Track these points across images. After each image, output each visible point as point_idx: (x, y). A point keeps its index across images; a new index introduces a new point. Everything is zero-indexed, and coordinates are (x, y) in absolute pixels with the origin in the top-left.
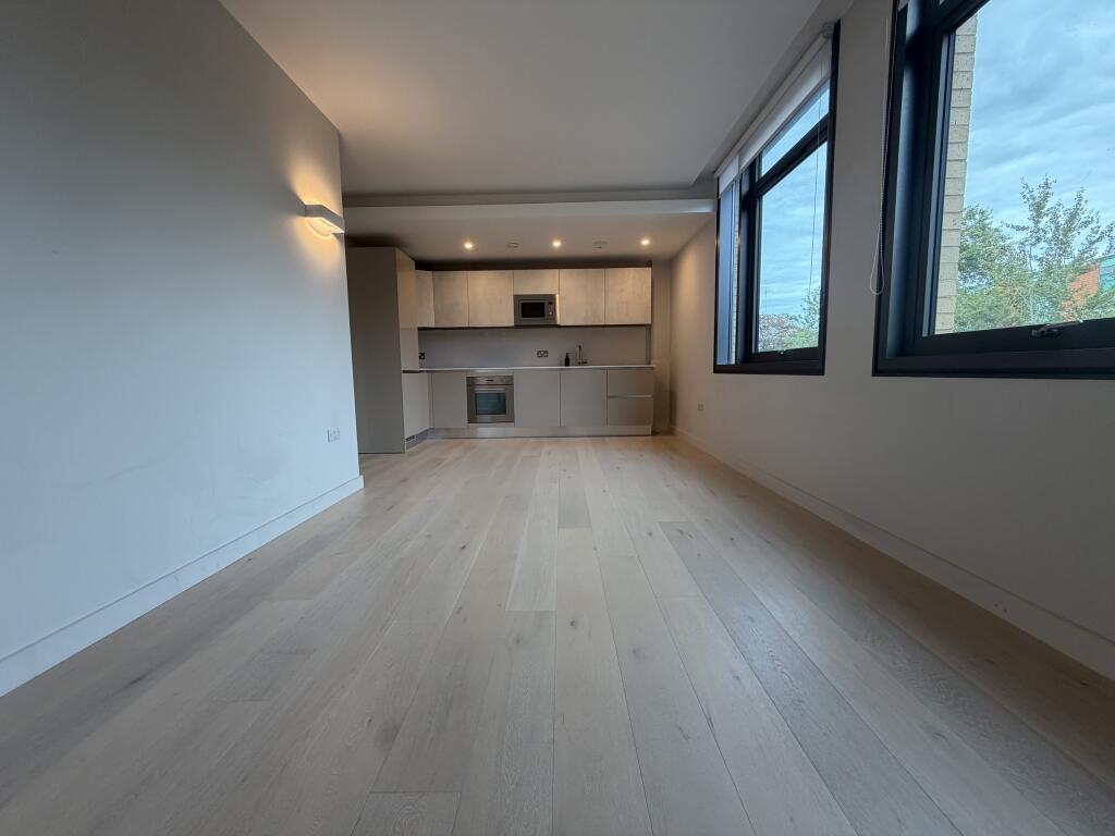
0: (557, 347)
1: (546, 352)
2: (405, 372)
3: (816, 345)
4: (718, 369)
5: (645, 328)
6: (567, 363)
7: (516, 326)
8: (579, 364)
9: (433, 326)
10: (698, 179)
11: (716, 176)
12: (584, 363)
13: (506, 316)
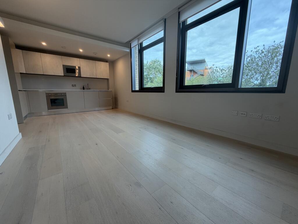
0: (80, 84)
1: (75, 85)
2: (19, 90)
3: (162, 86)
4: (133, 91)
5: (106, 80)
6: (84, 89)
7: (64, 76)
8: (88, 89)
9: (25, 72)
10: (127, 42)
11: (130, 42)
12: (90, 89)
13: (61, 72)
